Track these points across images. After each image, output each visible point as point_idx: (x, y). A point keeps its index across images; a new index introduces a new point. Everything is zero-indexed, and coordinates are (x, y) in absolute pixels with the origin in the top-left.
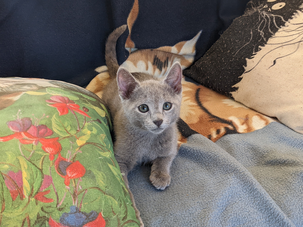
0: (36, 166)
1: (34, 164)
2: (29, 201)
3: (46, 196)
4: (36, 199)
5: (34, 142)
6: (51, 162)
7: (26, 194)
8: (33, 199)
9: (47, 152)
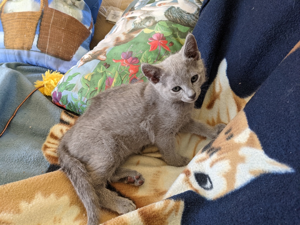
0: (121, 78)
1: (121, 77)
5: (126, 66)
6: (129, 78)
9: (130, 72)
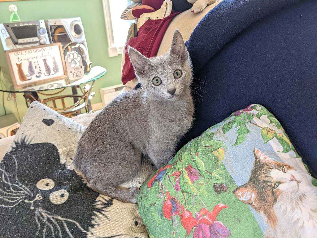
1: (188, 193)
2: (182, 168)
3: (175, 176)
4: (179, 171)
7: (185, 171)
8: (181, 170)
